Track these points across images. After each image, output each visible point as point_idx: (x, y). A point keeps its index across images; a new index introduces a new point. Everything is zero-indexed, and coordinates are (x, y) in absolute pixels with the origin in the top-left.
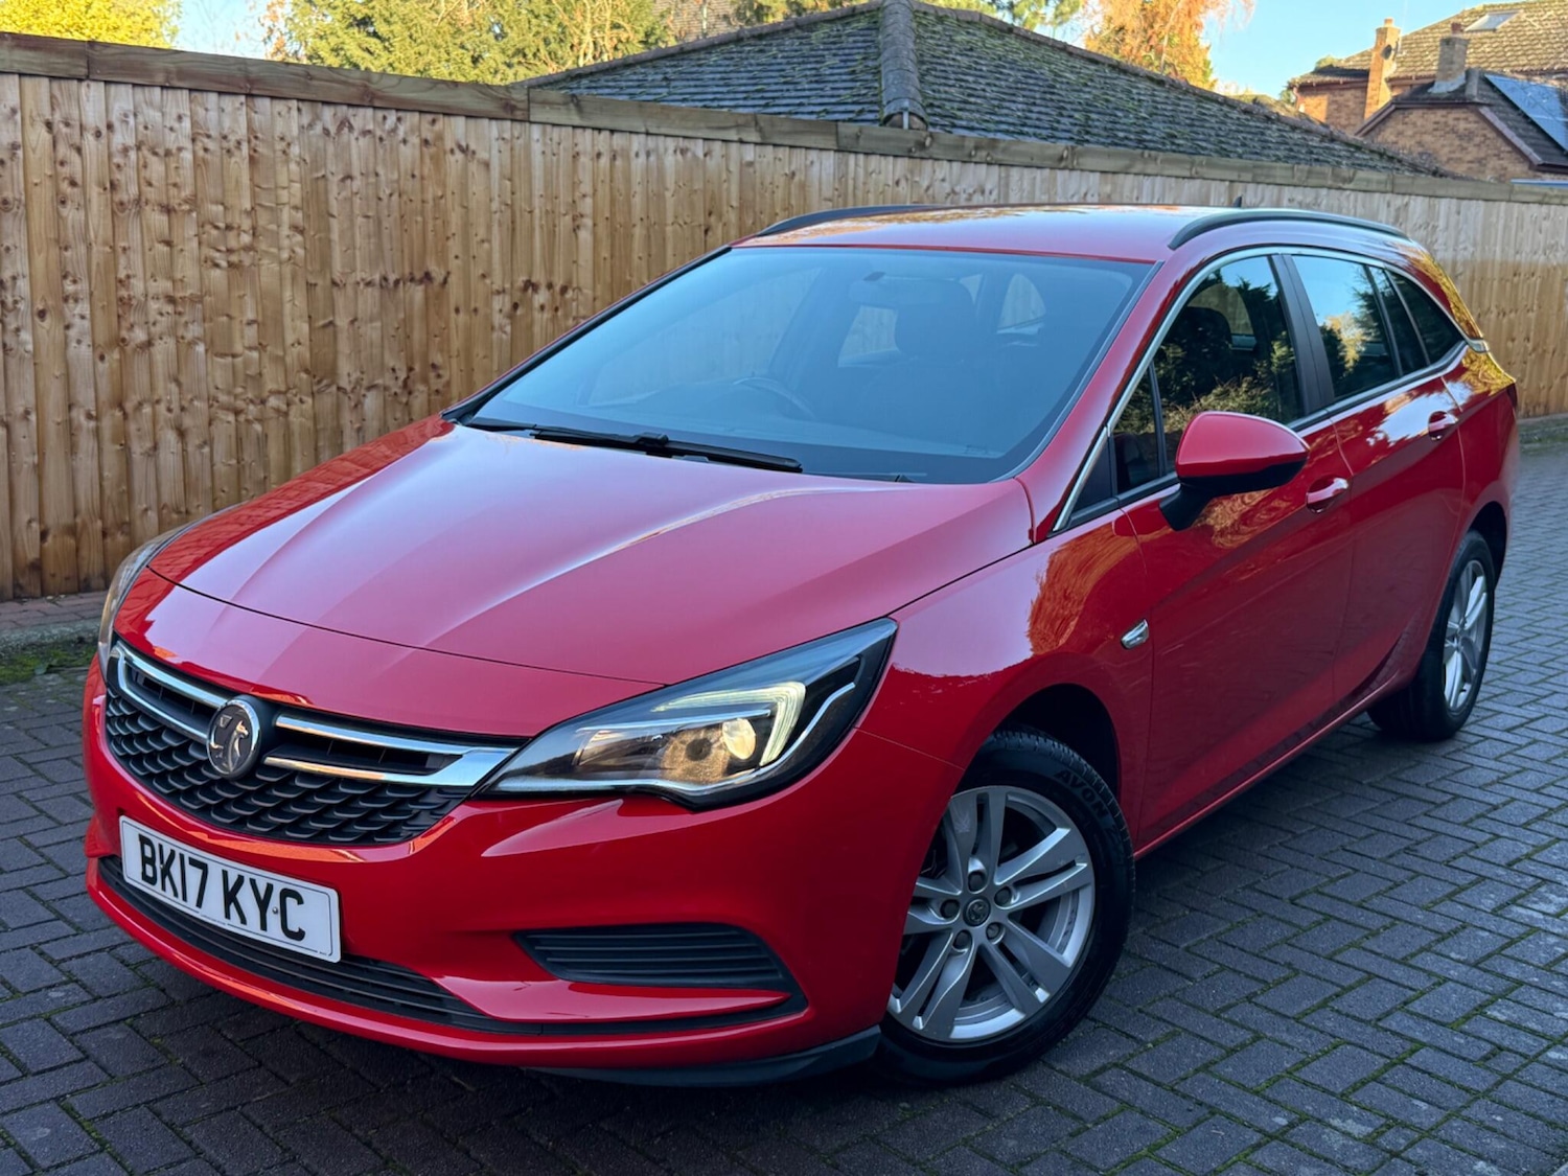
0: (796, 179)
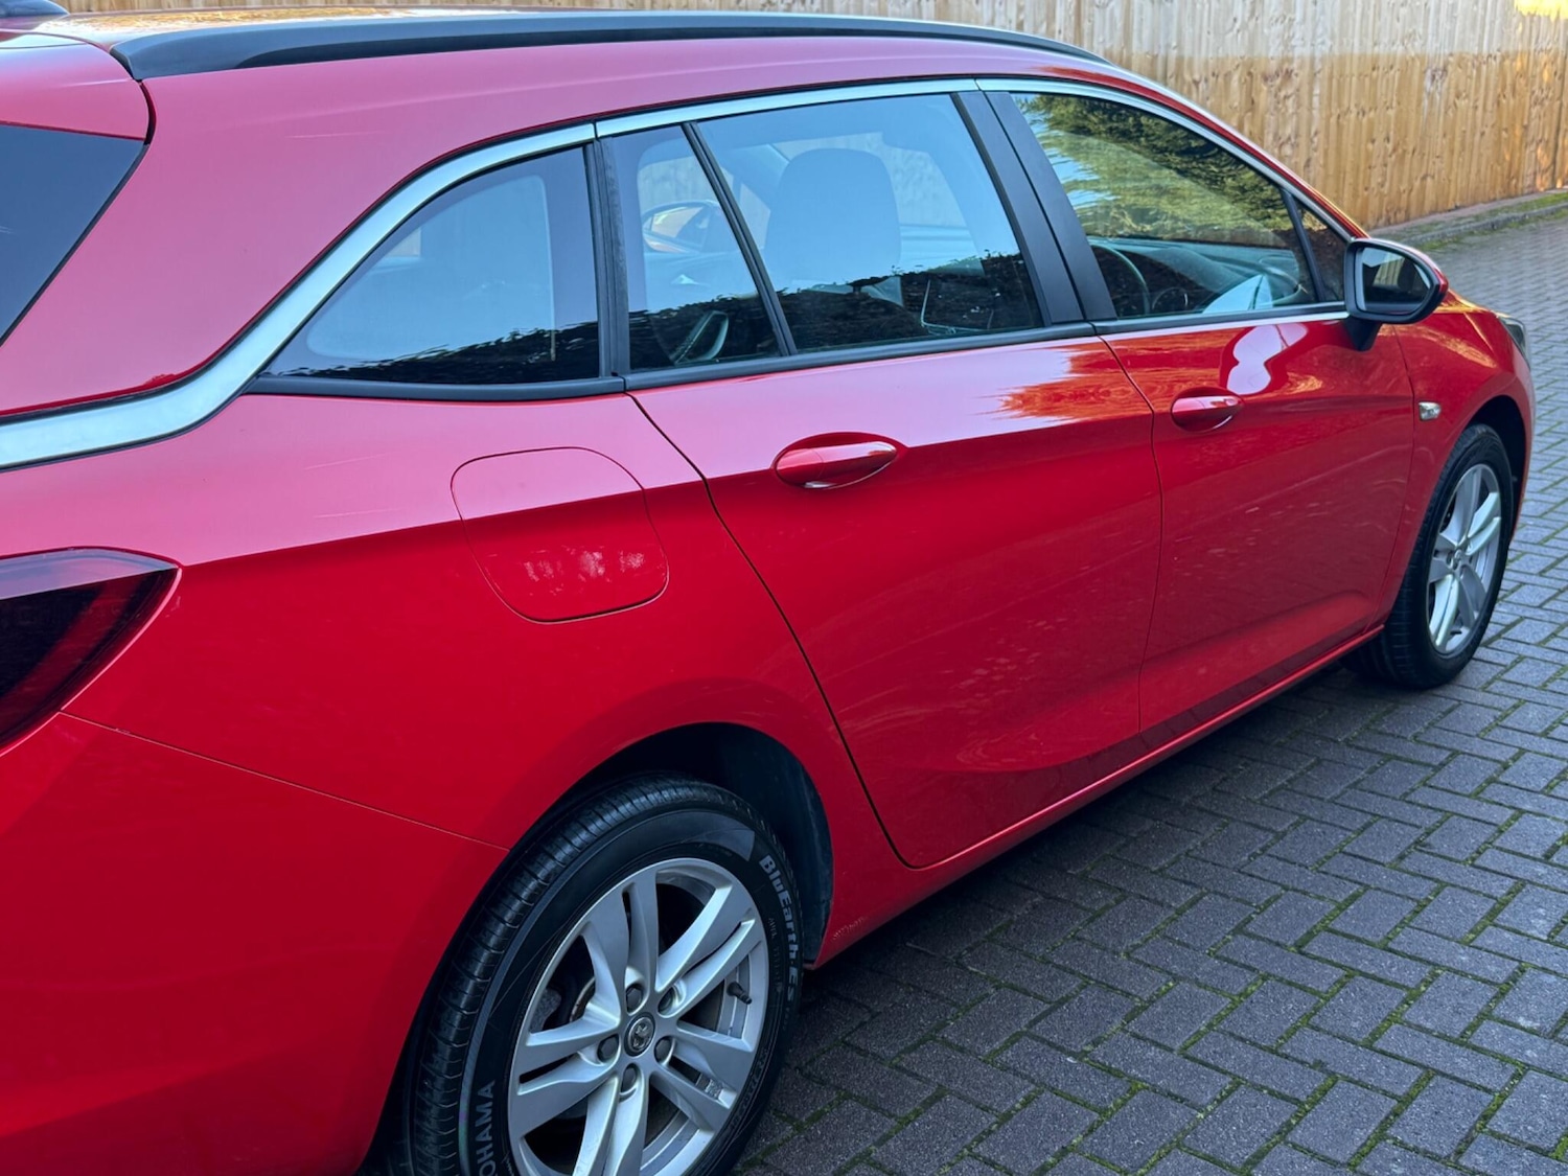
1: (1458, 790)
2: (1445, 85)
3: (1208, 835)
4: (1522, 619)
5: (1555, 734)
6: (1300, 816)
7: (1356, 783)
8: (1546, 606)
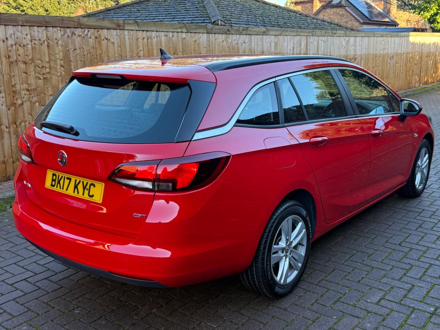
0: (197, 42)
2: (393, 61)
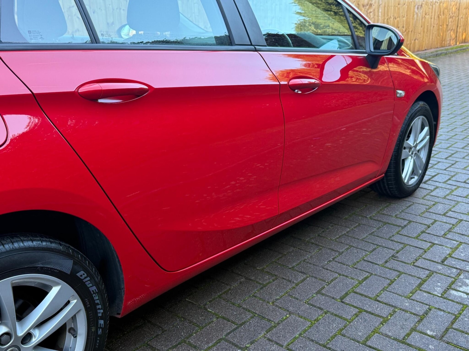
1: (410, 235)
2: (422, 11)
3: (313, 253)
4: (438, 174)
5: (448, 215)
6: (350, 246)
7: (372, 233)
8: (447, 170)
